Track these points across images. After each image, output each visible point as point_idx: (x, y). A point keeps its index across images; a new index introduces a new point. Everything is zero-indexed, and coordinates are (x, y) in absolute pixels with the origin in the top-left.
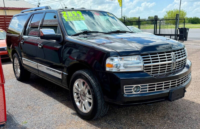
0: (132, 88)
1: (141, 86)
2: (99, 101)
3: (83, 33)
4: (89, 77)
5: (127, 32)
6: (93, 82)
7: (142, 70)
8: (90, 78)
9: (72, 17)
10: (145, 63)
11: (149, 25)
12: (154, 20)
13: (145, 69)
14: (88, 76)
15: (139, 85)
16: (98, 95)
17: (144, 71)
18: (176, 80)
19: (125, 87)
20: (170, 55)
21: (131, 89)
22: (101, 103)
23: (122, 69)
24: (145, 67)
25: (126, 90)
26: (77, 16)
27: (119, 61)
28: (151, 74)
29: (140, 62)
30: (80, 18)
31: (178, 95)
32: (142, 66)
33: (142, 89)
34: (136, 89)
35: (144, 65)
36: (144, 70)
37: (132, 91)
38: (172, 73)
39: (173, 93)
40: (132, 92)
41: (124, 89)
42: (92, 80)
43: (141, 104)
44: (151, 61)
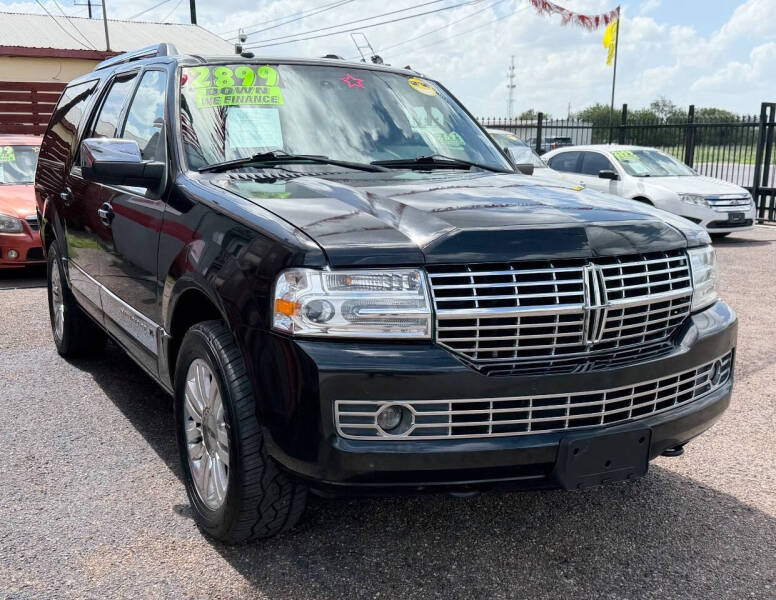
0: (375, 414)
1: (418, 407)
2: (251, 462)
3: (252, 161)
4: (223, 351)
5: (473, 168)
6: (234, 377)
7: (429, 336)
8: (225, 356)
9: (230, 91)
10: (442, 306)
11: (733, 148)
12: (756, 125)
13: (440, 332)
14: (221, 347)
15: (407, 404)
16: (244, 436)
17: (439, 341)
18: (602, 395)
19: (340, 405)
20: (578, 275)
21: (370, 420)
22: (261, 469)
23: (339, 327)
24: (443, 323)
25: (343, 419)
26: (250, 89)
27: (326, 288)
28: (475, 359)
29: (421, 297)
30: (263, 95)
31: (608, 463)
32: (426, 320)
33: (419, 420)
34: (397, 420)
35: (434, 315)
36: (440, 337)
37: (375, 425)
38: (591, 360)
39: (576, 451)
40: (373, 432)
41: (338, 413)
42: (230, 366)
43: (420, 489)
44: (475, 298)
